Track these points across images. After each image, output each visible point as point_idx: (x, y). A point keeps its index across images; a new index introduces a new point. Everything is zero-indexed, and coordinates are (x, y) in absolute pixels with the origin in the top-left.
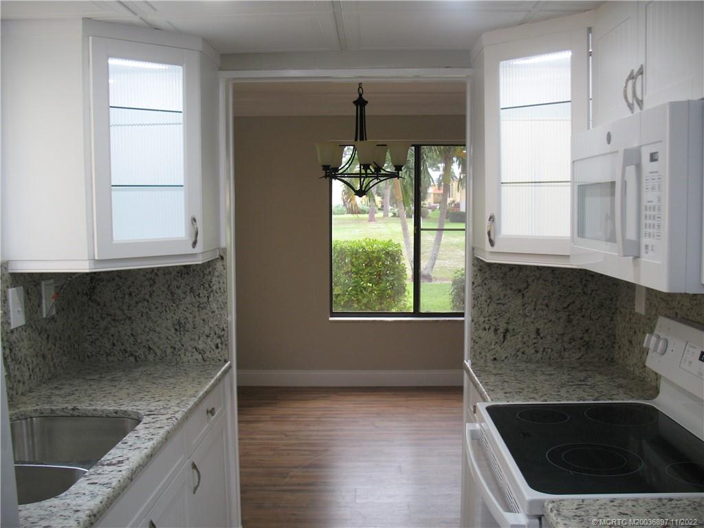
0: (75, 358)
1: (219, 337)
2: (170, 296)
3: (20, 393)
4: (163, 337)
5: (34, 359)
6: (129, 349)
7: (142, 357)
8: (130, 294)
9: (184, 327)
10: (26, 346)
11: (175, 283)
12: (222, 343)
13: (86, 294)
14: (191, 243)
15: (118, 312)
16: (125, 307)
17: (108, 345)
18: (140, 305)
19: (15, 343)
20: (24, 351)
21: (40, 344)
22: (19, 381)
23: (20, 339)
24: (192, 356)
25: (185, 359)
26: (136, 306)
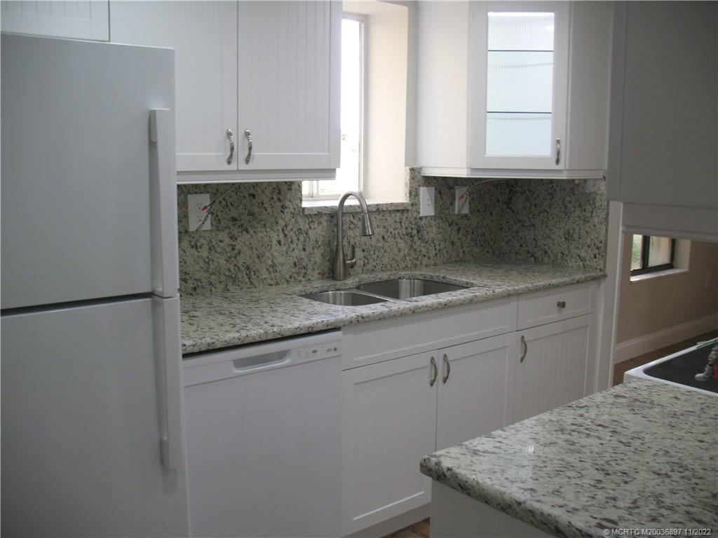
0: (488, 252)
1: (598, 248)
2: (563, 209)
3: (424, 264)
4: (555, 243)
5: (442, 244)
6: (531, 251)
7: (540, 258)
8: (535, 206)
9: (572, 236)
10: (434, 231)
11: (568, 198)
12: (599, 254)
13: (506, 203)
14: (554, 160)
15: (526, 219)
16: (531, 216)
17: (518, 246)
18: (542, 215)
19: (423, 227)
20: (432, 235)
21: (449, 233)
22: (425, 256)
23: (429, 226)
24: (576, 262)
25: (570, 265)
26: (539, 216)
